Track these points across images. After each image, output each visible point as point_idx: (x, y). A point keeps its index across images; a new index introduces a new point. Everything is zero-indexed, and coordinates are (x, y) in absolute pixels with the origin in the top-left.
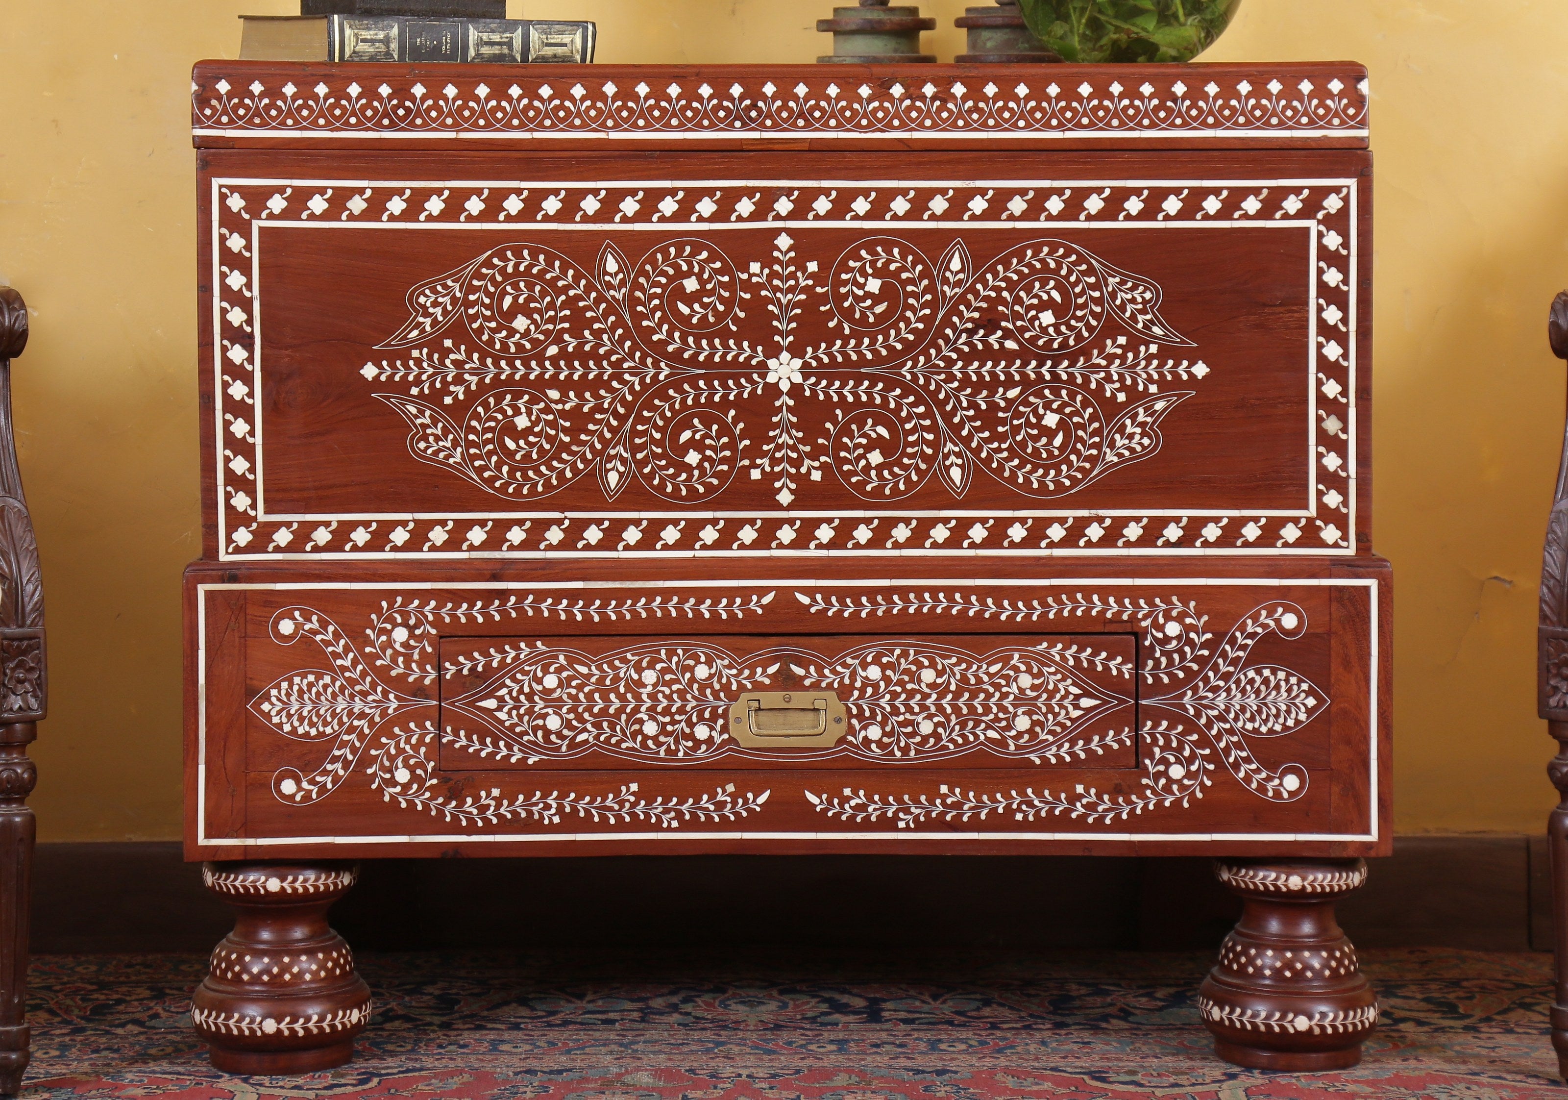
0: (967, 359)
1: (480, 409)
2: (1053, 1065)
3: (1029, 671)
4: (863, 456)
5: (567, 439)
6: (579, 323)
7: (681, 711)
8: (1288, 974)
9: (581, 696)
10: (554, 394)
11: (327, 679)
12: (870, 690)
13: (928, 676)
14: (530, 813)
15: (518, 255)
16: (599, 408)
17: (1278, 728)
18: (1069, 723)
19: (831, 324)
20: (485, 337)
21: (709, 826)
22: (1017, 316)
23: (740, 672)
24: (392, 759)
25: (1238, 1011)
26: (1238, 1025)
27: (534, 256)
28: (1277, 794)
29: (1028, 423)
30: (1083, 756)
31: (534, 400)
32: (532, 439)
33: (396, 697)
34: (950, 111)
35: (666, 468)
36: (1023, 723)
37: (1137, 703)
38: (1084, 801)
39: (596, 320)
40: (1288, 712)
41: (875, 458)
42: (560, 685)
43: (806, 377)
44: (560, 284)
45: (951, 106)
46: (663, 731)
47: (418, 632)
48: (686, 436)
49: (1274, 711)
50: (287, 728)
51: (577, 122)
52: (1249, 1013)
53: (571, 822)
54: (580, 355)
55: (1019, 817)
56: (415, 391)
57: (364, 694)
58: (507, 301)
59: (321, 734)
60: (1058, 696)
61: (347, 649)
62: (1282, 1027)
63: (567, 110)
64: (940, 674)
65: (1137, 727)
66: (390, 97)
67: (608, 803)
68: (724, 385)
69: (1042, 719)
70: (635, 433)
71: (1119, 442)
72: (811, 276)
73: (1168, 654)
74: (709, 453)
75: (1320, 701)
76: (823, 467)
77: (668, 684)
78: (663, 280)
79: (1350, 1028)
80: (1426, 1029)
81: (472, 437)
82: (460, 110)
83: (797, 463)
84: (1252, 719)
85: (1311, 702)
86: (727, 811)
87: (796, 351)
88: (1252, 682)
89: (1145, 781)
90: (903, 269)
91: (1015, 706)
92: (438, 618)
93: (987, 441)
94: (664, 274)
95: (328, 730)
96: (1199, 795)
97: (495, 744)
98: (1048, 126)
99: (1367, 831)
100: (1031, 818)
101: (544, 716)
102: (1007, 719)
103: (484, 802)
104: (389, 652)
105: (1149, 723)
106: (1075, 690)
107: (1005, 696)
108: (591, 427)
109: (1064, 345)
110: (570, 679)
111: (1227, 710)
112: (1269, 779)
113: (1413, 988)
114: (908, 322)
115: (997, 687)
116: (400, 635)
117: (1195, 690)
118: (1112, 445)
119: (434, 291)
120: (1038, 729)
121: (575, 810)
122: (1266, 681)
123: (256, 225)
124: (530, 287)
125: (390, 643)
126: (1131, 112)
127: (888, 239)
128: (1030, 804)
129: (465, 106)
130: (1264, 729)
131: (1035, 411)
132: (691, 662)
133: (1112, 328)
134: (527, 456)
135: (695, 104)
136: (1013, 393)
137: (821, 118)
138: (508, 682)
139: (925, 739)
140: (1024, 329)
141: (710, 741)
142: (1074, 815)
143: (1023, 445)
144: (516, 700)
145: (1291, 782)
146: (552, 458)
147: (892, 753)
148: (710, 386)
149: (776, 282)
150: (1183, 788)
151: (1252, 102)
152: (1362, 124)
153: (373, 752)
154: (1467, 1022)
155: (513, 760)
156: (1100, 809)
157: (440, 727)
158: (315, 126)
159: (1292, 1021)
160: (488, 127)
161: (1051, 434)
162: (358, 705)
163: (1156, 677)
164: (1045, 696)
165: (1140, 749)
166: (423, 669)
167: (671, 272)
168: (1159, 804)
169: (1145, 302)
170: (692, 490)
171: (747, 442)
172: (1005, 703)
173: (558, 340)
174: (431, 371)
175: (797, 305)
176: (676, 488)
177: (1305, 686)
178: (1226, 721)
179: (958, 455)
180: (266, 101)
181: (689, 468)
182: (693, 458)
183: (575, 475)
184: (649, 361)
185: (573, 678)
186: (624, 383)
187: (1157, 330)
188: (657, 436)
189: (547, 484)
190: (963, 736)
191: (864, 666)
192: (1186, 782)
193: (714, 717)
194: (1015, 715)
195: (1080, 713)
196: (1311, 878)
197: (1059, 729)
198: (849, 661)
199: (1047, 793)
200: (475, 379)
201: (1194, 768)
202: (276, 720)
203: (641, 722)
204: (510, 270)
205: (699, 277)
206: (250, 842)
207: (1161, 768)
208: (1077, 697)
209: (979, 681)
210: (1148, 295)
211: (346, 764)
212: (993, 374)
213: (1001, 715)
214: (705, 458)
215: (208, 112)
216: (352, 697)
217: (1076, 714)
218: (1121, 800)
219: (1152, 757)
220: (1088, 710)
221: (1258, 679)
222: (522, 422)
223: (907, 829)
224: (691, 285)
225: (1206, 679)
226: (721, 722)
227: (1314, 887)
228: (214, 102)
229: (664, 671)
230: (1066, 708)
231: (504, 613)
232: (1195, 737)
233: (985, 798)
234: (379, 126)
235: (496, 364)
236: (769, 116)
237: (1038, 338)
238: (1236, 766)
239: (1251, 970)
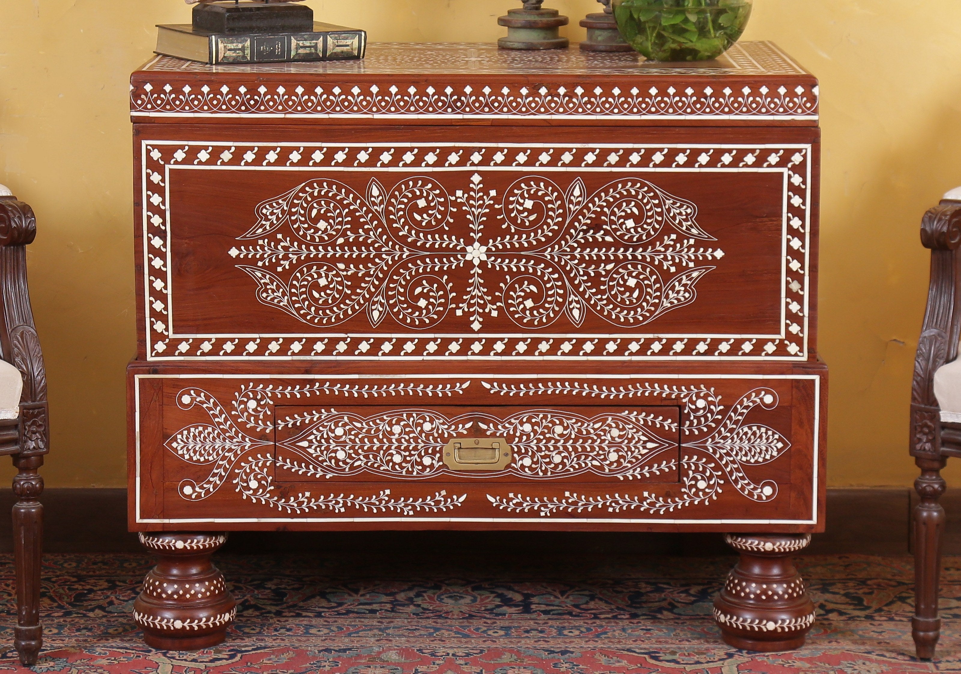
0: (583, 247)
1: (298, 274)
2: (628, 647)
3: (617, 427)
4: (522, 303)
5: (349, 292)
6: (356, 225)
7: (415, 449)
8: (764, 597)
9: (357, 440)
10: (341, 266)
11: (210, 429)
12: (525, 438)
13: (559, 429)
14: (327, 506)
15: (321, 185)
16: (367, 274)
17: (761, 460)
18: (640, 457)
19: (504, 226)
20: (301, 233)
21: (431, 514)
22: (612, 222)
23: (450, 427)
24: (247, 475)
25: (735, 618)
26: (735, 626)
27: (330, 186)
28: (760, 497)
29: (618, 284)
30: (648, 475)
31: (330, 269)
32: (328, 292)
33: (250, 440)
34: (574, 103)
35: (407, 309)
36: (613, 457)
37: (679, 446)
38: (648, 501)
39: (366, 223)
40: (767, 450)
41: (529, 303)
42: (345, 433)
43: (489, 257)
44: (345, 202)
45: (574, 100)
46: (405, 460)
47: (262, 403)
48: (418, 290)
49: (758, 450)
50: (187, 457)
51: (355, 108)
52: (741, 619)
53: (351, 511)
54: (357, 243)
55: (611, 510)
56: (260, 264)
57: (231, 438)
58: (314, 212)
59: (206, 461)
60: (634, 442)
61: (221, 413)
62: (759, 628)
63: (349, 101)
64: (565, 428)
65: (680, 459)
66: (246, 94)
67: (373, 501)
68: (441, 262)
69: (625, 454)
70: (388, 289)
71: (672, 295)
72: (492, 198)
73: (698, 418)
74: (432, 300)
75: (785, 445)
76: (499, 309)
77: (408, 433)
78: (406, 200)
79: (799, 628)
80: (843, 618)
81: (293, 290)
82: (287, 101)
83: (483, 306)
84: (746, 455)
85: (780, 445)
86: (441, 506)
87: (483, 242)
88: (746, 434)
89: (683, 490)
90: (546, 195)
91: (609, 447)
92: (274, 395)
93: (594, 294)
94: (406, 196)
95: (211, 458)
96: (715, 498)
97: (307, 467)
98: (631, 112)
99: (811, 518)
100: (617, 511)
101: (335, 451)
102: (604, 455)
103: (301, 499)
104: (246, 414)
105: (686, 457)
106: (644, 438)
107: (603, 441)
108: (363, 285)
109: (640, 239)
110: (350, 430)
112: (755, 489)
113: (839, 585)
114: (549, 225)
115: (599, 436)
116: (252, 404)
117: (713, 438)
118: (667, 297)
119: (271, 206)
120: (622, 460)
121: (353, 505)
122: (754, 434)
123: (167, 167)
124: (328, 204)
125: (246, 409)
126: (680, 104)
127: (537, 177)
128: (617, 503)
129: (290, 99)
130: (752, 461)
131: (622, 277)
132: (421, 421)
133: (668, 230)
134: (326, 302)
135: (425, 98)
136: (610, 267)
137: (498, 106)
138: (315, 432)
139: (557, 466)
140: (615, 230)
141: (432, 466)
142: (642, 509)
143: (615, 296)
144: (319, 442)
145: (768, 491)
146: (340, 303)
147: (537, 473)
148: (433, 262)
149: (472, 202)
150: (705, 494)
151: (751, 99)
152: (815, 112)
153: (237, 471)
154: (867, 612)
155: (318, 476)
156: (657, 505)
157: (275, 457)
158: (202, 110)
159: (765, 625)
160: (303, 111)
161: (631, 290)
162: (228, 445)
163: (691, 431)
164: (626, 441)
165: (681, 472)
166: (265, 424)
167: (410, 195)
168: (691, 503)
169: (687, 215)
170: (422, 321)
171: (454, 294)
172: (603, 445)
173: (344, 235)
174: (270, 252)
175: (484, 215)
176: (413, 320)
177: (776, 436)
178: (730, 456)
179: (578, 302)
180: (173, 96)
181: (420, 309)
182: (422, 303)
183: (353, 313)
184: (397, 247)
185: (352, 429)
186: (382, 259)
187: (694, 231)
188: (402, 290)
189: (337, 317)
190: (579, 464)
191: (522, 423)
192: (707, 490)
193: (434, 452)
194: (609, 452)
195: (646, 451)
196: (778, 544)
197: (634, 460)
198: (513, 421)
199: (627, 496)
200: (295, 257)
201: (712, 482)
202: (180, 452)
203: (392, 455)
204: (316, 194)
205: (427, 198)
206: (166, 521)
207: (693, 482)
208: (645, 442)
209: (588, 432)
210: (689, 211)
211: (221, 477)
212: (598, 256)
213: (601, 452)
214: (430, 303)
215: (139, 102)
216: (224, 439)
217: (644, 451)
218: (669, 500)
219: (687, 476)
220: (651, 450)
221: (750, 432)
222: (323, 282)
223: (546, 516)
224: (422, 203)
225: (720, 433)
226: (438, 455)
227: (779, 549)
228: (143, 96)
229: (405, 426)
230: (638, 448)
231: (312, 392)
232: (713, 465)
233: (591, 499)
234: (239, 110)
235: (308, 249)
236: (468, 105)
237: (624, 235)
238: (736, 481)
239: (743, 594)
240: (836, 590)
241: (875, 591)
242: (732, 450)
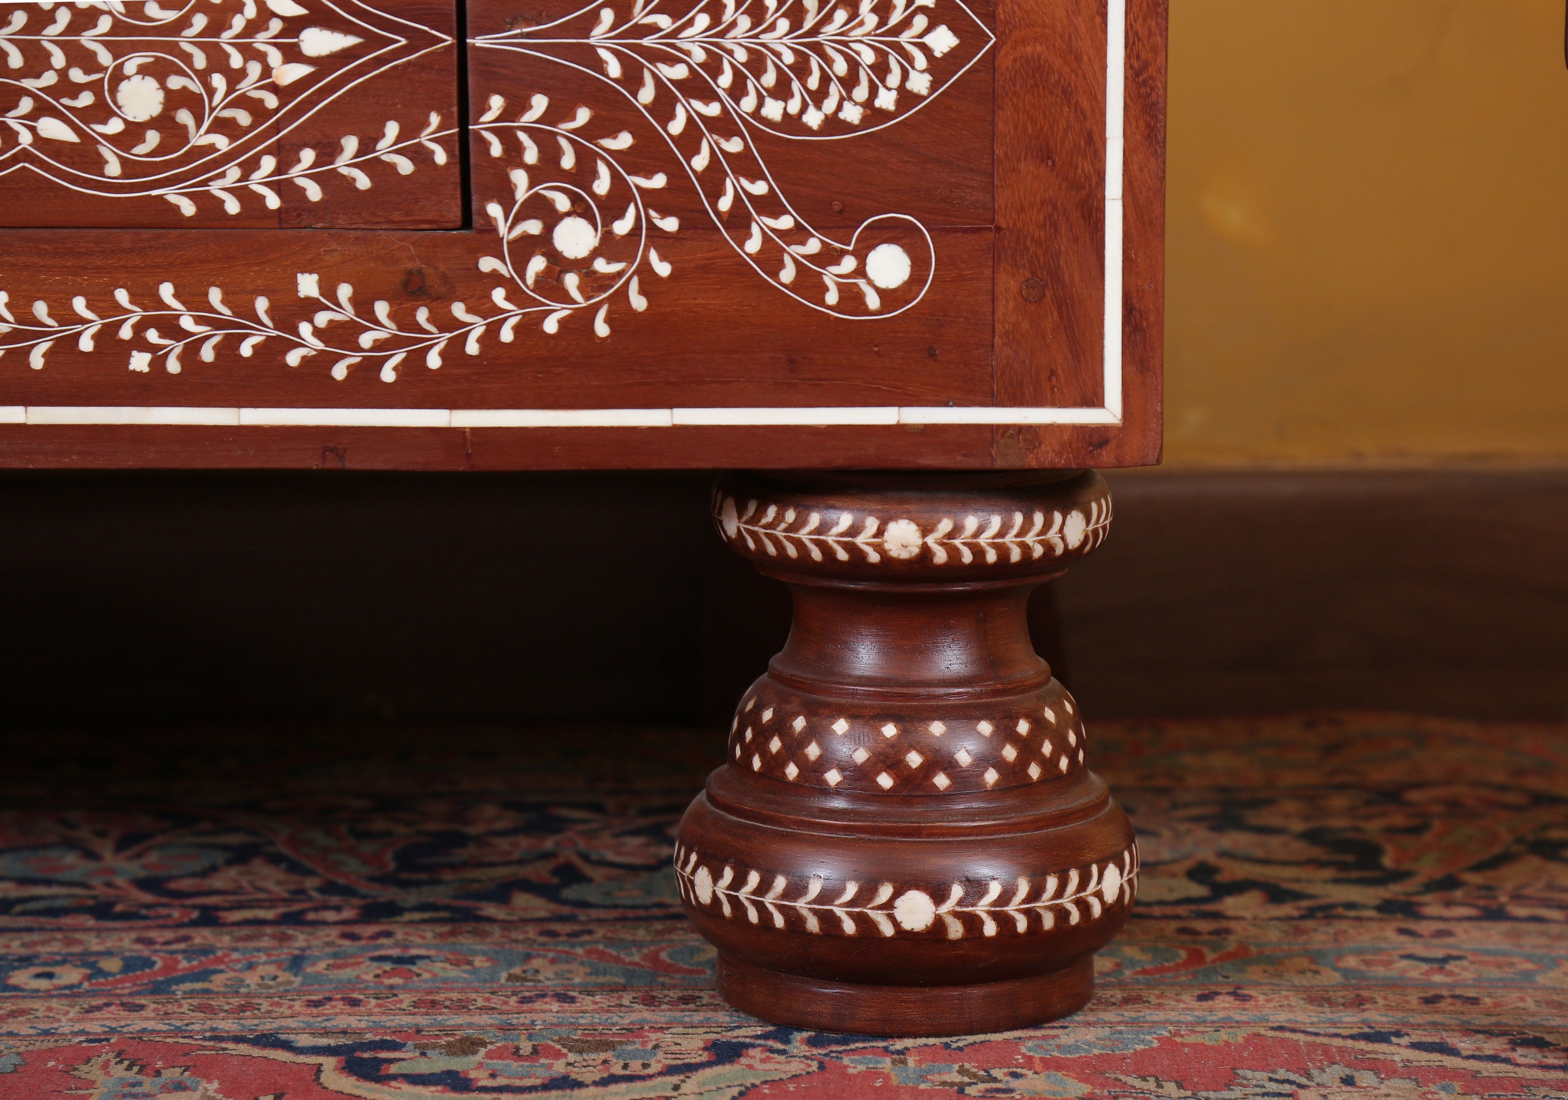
2: (267, 1026)
8: (885, 781)
17: (852, 114)
18: (271, 101)
25: (754, 878)
26: (753, 916)
28: (850, 297)
30: (314, 192)
36: (141, 99)
37: (462, 45)
38: (322, 319)
40: (881, 69)
49: (841, 67)
52: (780, 883)
55: (140, 362)
60: (238, 23)
62: (861, 920)
65: (466, 110)
69: (195, 86)
75: (968, 37)
79: (1048, 921)
80: (1287, 909)
84: (782, 91)
85: (942, 40)
89: (487, 264)
91: (117, 50)
96: (639, 303)
99: (1095, 400)
100: (173, 366)
102: (95, 87)
105: (497, 103)
106: (286, 6)
107: (85, 19)
111: (713, 66)
112: (828, 257)
113: (1290, 806)
117: (623, 7)
120: (184, 117)
128: (170, 329)
130: (813, 118)
142: (293, 358)
145: (889, 266)
150: (592, 282)
154: (1393, 891)
156: (366, 340)
159: (889, 906)
164: (200, 21)
165: (473, 174)
168: (529, 328)
172: (87, 39)
178: (709, 96)
192: (601, 266)
194: (118, 77)
195: (299, 71)
196: (945, 525)
197: (243, 118)
199: (215, 296)
201: (622, 227)
207: (533, 227)
208: (293, 26)
213: (77, 75)
217: (289, 72)
218: (422, 315)
219: (506, 196)
220: (324, 65)
227: (953, 552)
230: (261, 57)
232: (624, 141)
233: (41, 309)
238: (738, 220)
239: (792, 771)
240: (1276, 821)
241: (1437, 825)
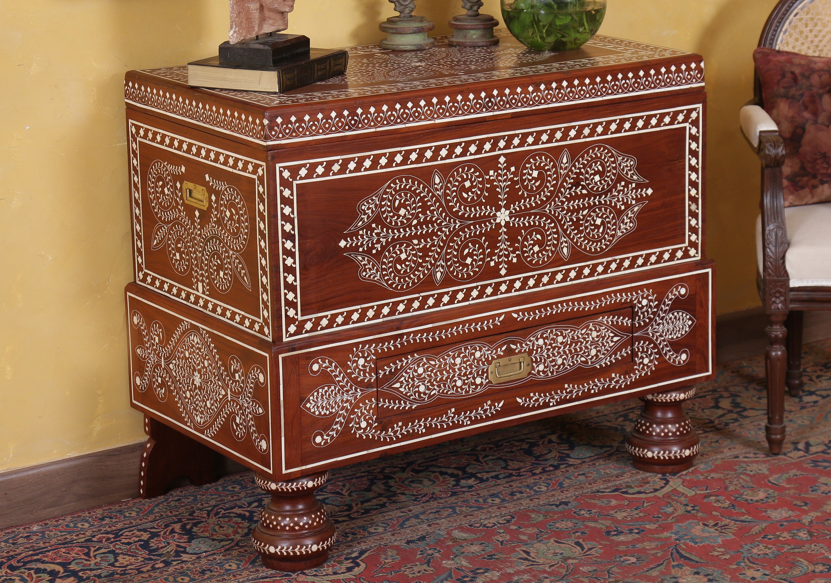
0: (569, 200)
1: (387, 253)
3: (596, 330)
4: (532, 249)
5: (421, 261)
6: (425, 208)
7: (471, 373)
9: (432, 374)
10: (415, 242)
11: (333, 388)
12: (539, 350)
13: (560, 339)
14: (414, 430)
15: (401, 181)
16: (433, 246)
17: (679, 335)
18: (609, 348)
19: (520, 193)
20: (388, 221)
21: (482, 420)
22: (587, 179)
23: (492, 352)
24: (359, 418)
26: (662, 458)
27: (407, 181)
28: (679, 362)
29: (591, 225)
30: (614, 361)
31: (408, 246)
32: (407, 263)
33: (361, 390)
34: (562, 94)
35: (459, 267)
36: (593, 352)
37: (633, 336)
38: (615, 380)
39: (431, 205)
40: (683, 328)
41: (536, 249)
42: (424, 371)
43: (511, 218)
44: (417, 191)
45: (562, 91)
46: (464, 384)
47: (368, 359)
48: (466, 251)
49: (678, 329)
50: (317, 413)
51: (423, 117)
53: (430, 430)
54: (426, 222)
55: (592, 391)
56: (361, 250)
57: (347, 391)
58: (397, 202)
59: (331, 413)
60: (606, 338)
61: (340, 373)
62: (680, 456)
63: (419, 112)
64: (564, 338)
65: (632, 345)
66: (348, 116)
67: (444, 419)
68: (481, 227)
69: (600, 349)
70: (447, 254)
71: (623, 226)
72: (513, 173)
73: (643, 313)
74: (475, 257)
75: (693, 321)
76: (518, 256)
77: (465, 362)
78: (457, 184)
81: (384, 266)
82: (376, 118)
83: (507, 256)
84: (671, 334)
85: (690, 323)
86: (488, 413)
87: (507, 207)
88: (671, 319)
89: (635, 367)
90: (546, 165)
91: (591, 346)
92: (376, 351)
93: (576, 234)
94: (457, 181)
95: (334, 410)
96: (654, 369)
97: (400, 403)
98: (597, 96)
99: (708, 371)
100: (597, 391)
101: (418, 387)
102: (588, 351)
103: (396, 429)
104: (357, 370)
105: (637, 343)
106: (612, 335)
107: (587, 342)
108: (430, 254)
109: (603, 189)
110: (428, 368)
112: (677, 357)
114: (548, 188)
115: (584, 339)
116: (361, 361)
117: (652, 326)
118: (620, 229)
119: (368, 203)
120: (599, 353)
121: (431, 425)
122: (675, 318)
123: (295, 183)
124: (406, 195)
125: (357, 367)
126: (626, 85)
127: (539, 153)
128: (596, 386)
129: (378, 116)
130: (675, 337)
131: (593, 219)
132: (474, 351)
133: (619, 179)
134: (405, 271)
135: (468, 103)
136: (585, 212)
137: (515, 103)
138: (404, 374)
139: (559, 366)
140: (589, 184)
141: (481, 384)
142: (611, 386)
143: (589, 234)
144: (407, 381)
145: (684, 357)
146: (415, 271)
147: (548, 375)
148: (475, 228)
149: (499, 178)
150: (648, 367)
151: (666, 76)
152: (703, 80)
153: (352, 417)
155: (407, 408)
156: (620, 381)
157: (378, 400)
158: (318, 133)
160: (388, 124)
161: (598, 227)
162: (345, 397)
163: (639, 324)
164: (601, 339)
165: (634, 354)
166: (371, 375)
167: (460, 179)
168: (640, 376)
169: (631, 166)
170: (468, 275)
171: (489, 250)
172: (587, 345)
173: (417, 217)
174: (367, 239)
175: (508, 186)
176: (463, 275)
177: (688, 317)
178: (662, 336)
179: (566, 242)
180: (297, 124)
181: (467, 265)
182: (469, 261)
183: (424, 277)
184: (452, 220)
185: (429, 367)
186: (442, 232)
187: (635, 177)
188: (455, 253)
189: (414, 283)
190: (573, 362)
191: (537, 339)
192: (649, 364)
193: (483, 373)
194: (591, 349)
196: (687, 393)
197: (606, 352)
198: (532, 339)
199: (602, 379)
200: (384, 240)
201: (652, 358)
202: (312, 410)
203: (455, 381)
204: (398, 188)
205: (471, 180)
206: (304, 468)
207: (641, 360)
208: (612, 337)
209: (578, 337)
210: (632, 163)
211: (341, 424)
212: (578, 205)
213: (586, 350)
214: (474, 260)
215: (273, 133)
216: (343, 393)
217: (612, 344)
218: (627, 376)
219: (638, 356)
220: (616, 342)
221: (673, 317)
222: (403, 256)
223: (554, 406)
224: (467, 184)
225: (656, 321)
226: (485, 375)
227: (688, 397)
228: (276, 128)
229: (464, 357)
230: (608, 343)
231: (402, 344)
232: (652, 345)
233: (581, 386)
234: (345, 130)
235: (393, 232)
236: (496, 104)
237: (594, 187)
238: (666, 354)
239: (663, 434)
242: (663, 332)
